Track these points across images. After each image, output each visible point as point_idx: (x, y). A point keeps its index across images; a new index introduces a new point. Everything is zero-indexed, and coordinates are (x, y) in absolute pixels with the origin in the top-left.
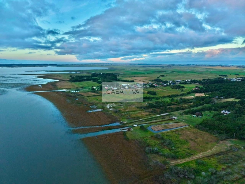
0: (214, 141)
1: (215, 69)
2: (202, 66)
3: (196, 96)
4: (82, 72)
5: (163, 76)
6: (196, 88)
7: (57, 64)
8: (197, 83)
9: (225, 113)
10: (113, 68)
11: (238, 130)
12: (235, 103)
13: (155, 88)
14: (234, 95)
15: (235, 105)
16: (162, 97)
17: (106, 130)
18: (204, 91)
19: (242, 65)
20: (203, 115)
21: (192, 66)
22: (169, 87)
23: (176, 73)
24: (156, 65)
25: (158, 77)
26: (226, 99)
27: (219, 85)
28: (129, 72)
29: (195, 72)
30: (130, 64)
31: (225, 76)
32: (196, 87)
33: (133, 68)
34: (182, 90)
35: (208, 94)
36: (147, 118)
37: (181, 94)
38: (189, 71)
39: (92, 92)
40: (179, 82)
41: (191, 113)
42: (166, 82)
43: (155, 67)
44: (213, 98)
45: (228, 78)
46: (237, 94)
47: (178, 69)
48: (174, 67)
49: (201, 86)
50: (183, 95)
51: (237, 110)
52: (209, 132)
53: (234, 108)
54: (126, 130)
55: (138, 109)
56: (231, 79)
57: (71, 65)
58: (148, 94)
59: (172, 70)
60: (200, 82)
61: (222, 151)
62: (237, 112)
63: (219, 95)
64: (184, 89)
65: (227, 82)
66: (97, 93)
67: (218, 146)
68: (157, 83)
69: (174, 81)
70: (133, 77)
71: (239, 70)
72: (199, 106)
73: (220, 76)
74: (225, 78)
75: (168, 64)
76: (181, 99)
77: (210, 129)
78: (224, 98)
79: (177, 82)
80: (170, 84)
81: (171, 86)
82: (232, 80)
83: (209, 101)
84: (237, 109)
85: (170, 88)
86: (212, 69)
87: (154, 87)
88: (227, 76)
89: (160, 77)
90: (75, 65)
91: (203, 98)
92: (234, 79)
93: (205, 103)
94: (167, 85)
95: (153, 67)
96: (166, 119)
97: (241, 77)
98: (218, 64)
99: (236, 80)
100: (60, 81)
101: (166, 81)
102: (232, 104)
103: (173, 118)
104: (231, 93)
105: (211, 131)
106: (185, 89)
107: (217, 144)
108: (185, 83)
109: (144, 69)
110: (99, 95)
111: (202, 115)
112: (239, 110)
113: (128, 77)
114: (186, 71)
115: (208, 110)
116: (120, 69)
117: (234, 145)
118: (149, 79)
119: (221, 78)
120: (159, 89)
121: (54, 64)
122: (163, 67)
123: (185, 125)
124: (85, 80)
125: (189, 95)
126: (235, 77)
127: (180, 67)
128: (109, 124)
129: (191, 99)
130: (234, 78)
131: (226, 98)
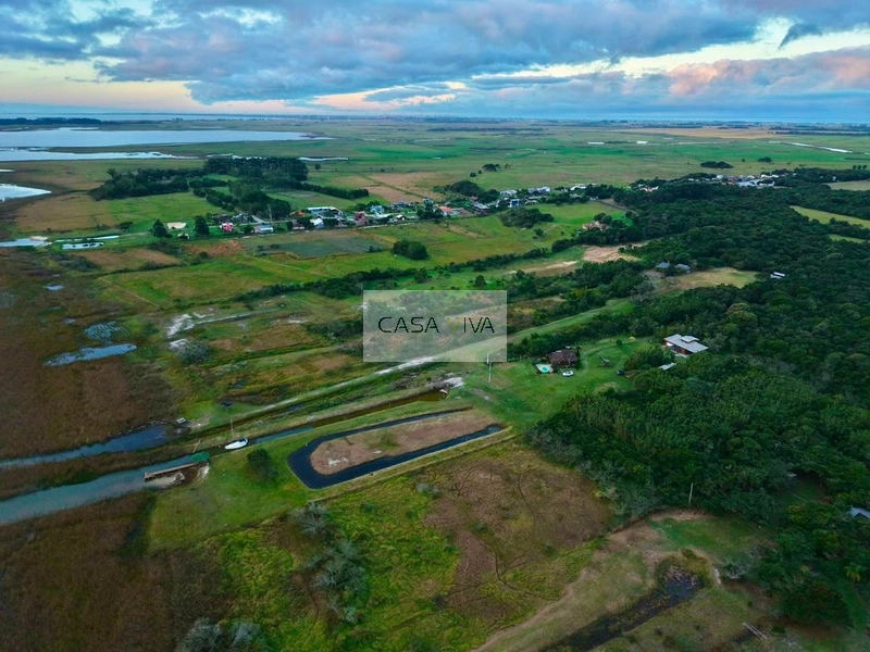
0: (588, 532)
1: (694, 139)
2: (651, 126)
3: (587, 259)
4: (184, 153)
5: (491, 168)
6: (597, 223)
7: (102, 119)
8: (609, 197)
9: (679, 349)
10: (321, 134)
11: (715, 461)
12: (729, 294)
13: (437, 222)
14: (734, 253)
15: (728, 306)
16: (446, 268)
17: (59, 485)
18: (621, 237)
19: (789, 124)
20: (585, 362)
21: (619, 127)
22: (495, 219)
23: (552, 155)
24: (490, 122)
25: (473, 175)
26: (699, 274)
27: (687, 205)
28: (373, 151)
29: (621, 152)
30: (396, 119)
31: (722, 165)
32: (598, 218)
33: (400, 134)
34: (539, 233)
35: (634, 252)
36: (324, 391)
37: (528, 251)
38: (599, 148)
39: (153, 247)
40: (543, 192)
41: (534, 355)
42: (493, 195)
43: (484, 130)
44: (651, 267)
45: (731, 174)
46: (746, 251)
47: (565, 138)
48: (551, 130)
49: (618, 213)
50: (536, 255)
51: (731, 334)
52: (577, 470)
53: (723, 320)
54: (172, 480)
55: (310, 339)
56: (740, 180)
57: (160, 122)
58: (396, 253)
59: (542, 142)
60: (619, 196)
61: (611, 607)
62: (733, 341)
63: (675, 254)
64: (547, 228)
65: (723, 195)
66: (172, 251)
67: (596, 566)
68: (458, 200)
69: (523, 194)
70: (376, 171)
71: (775, 140)
72: (585, 309)
73: (704, 165)
74: (719, 177)
75: (533, 118)
76: (520, 275)
77: (585, 456)
78: (692, 270)
79: (536, 193)
80: (504, 205)
81: (504, 213)
82: (741, 184)
83: (631, 288)
84: (733, 326)
85: (498, 220)
86: (686, 138)
87: (437, 217)
88: (729, 166)
89: (480, 172)
90: (177, 124)
91: (606, 273)
92: (748, 180)
93: (611, 297)
94: (492, 210)
95: (476, 130)
96: (412, 391)
97: (776, 172)
98: (710, 120)
99: (756, 182)
100: (60, 191)
101: (494, 192)
102: (716, 303)
103: (444, 387)
104: (724, 245)
105: (589, 464)
106: (554, 225)
107: (597, 556)
108: (563, 199)
109: (436, 137)
110: (174, 265)
111: (577, 365)
112: (742, 330)
113: (356, 173)
114: (590, 147)
115: (612, 333)
116: (347, 139)
117: (679, 555)
118: (436, 184)
119: (705, 175)
120: (453, 228)
121: (91, 117)
122: (513, 131)
123: (482, 427)
124: (162, 190)
125: (561, 255)
126: (758, 172)
127: (575, 129)
128: (108, 439)
129: (561, 273)
130: (750, 176)
131: (702, 268)
